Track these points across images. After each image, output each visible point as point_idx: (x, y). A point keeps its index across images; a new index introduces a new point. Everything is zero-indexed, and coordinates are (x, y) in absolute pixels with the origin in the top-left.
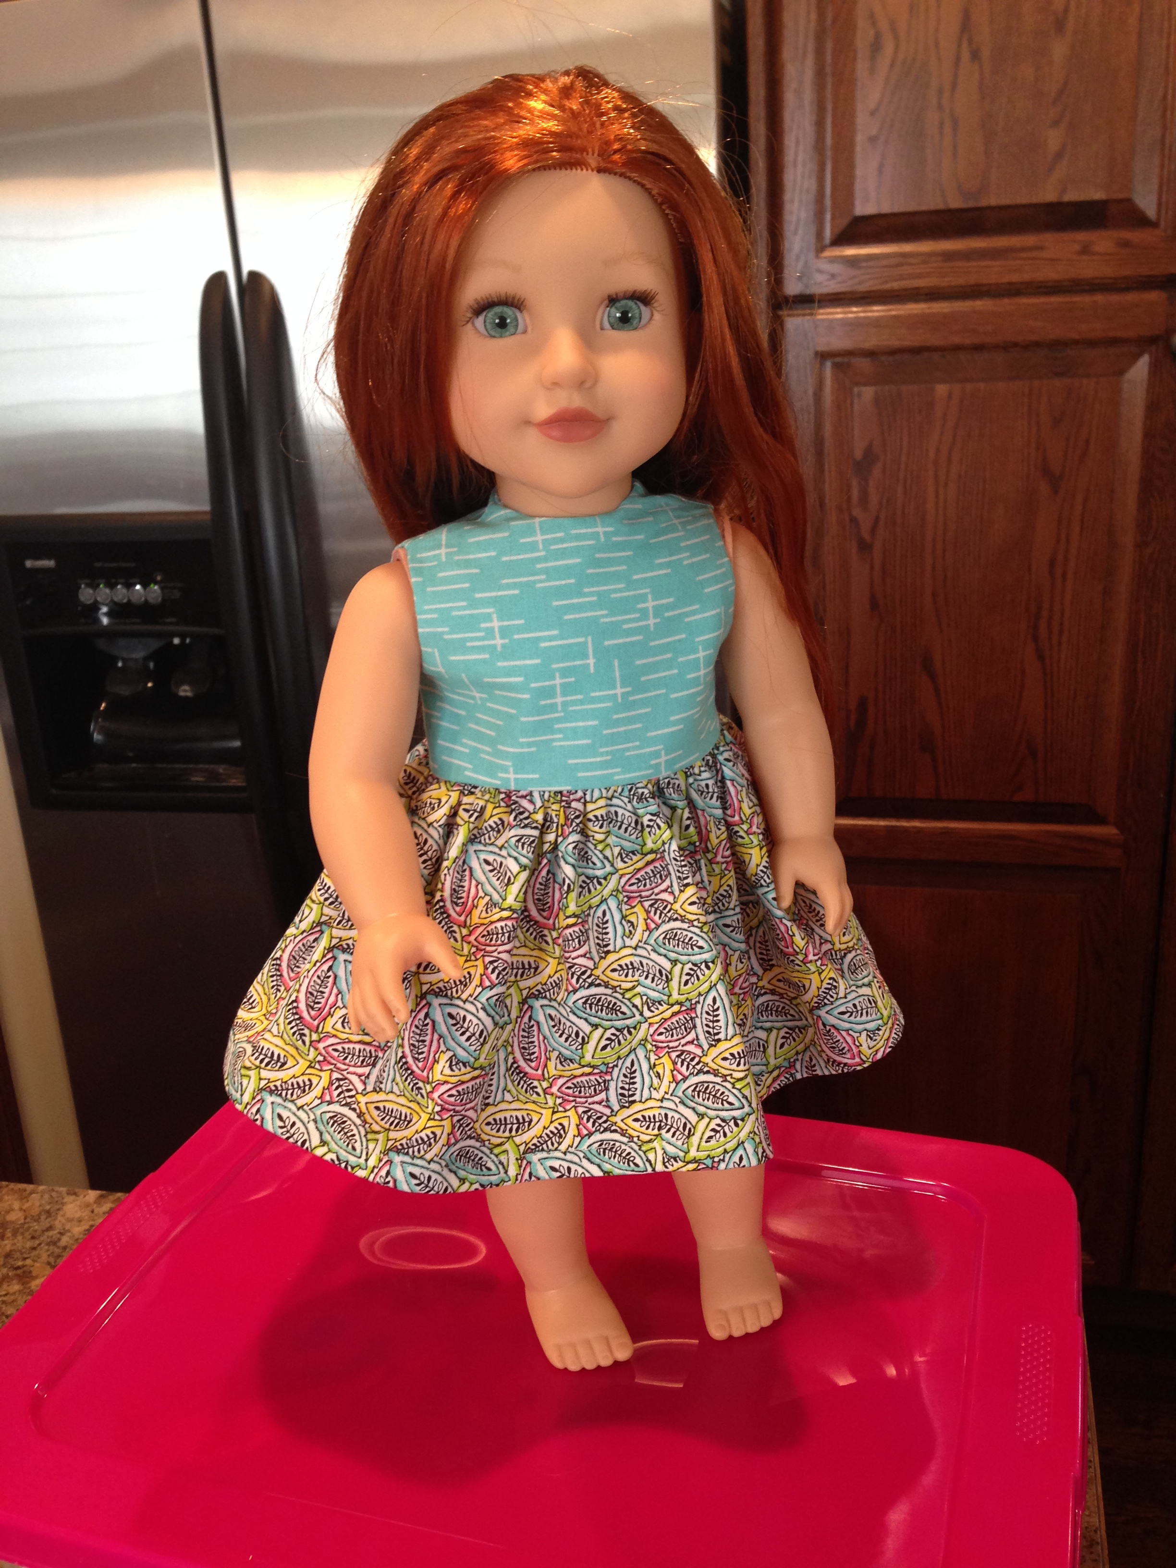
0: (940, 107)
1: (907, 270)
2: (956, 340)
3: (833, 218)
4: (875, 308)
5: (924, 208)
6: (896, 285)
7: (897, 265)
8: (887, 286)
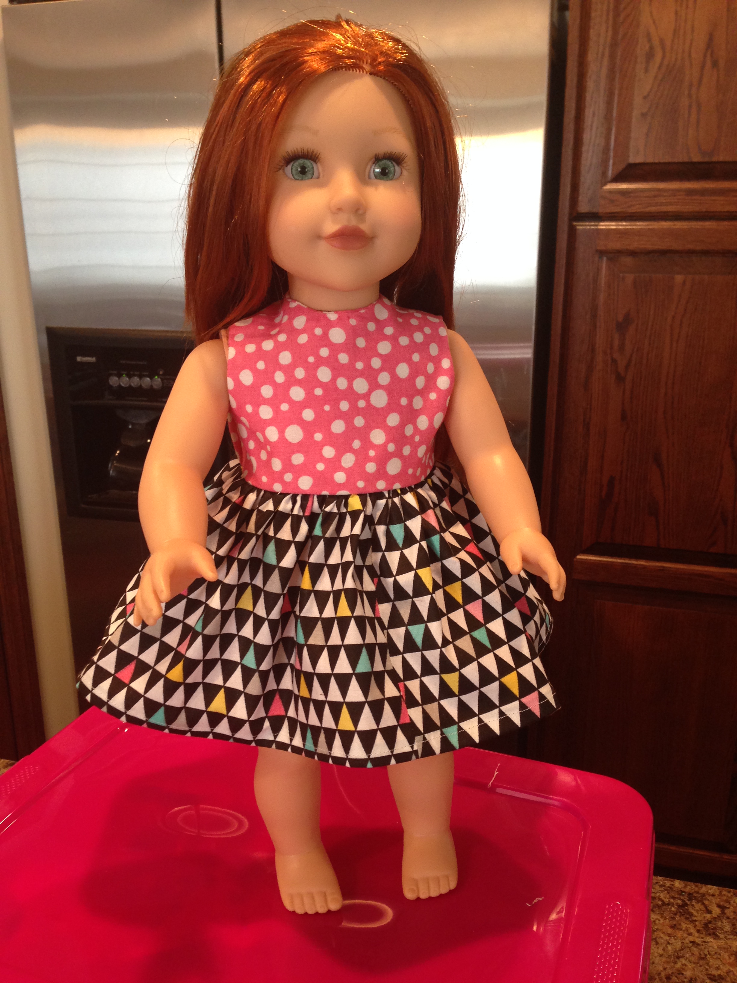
0: (690, 95)
1: (662, 200)
2: (691, 247)
3: (614, 164)
4: (638, 223)
5: (676, 160)
6: (653, 209)
7: (655, 196)
8: (648, 210)
